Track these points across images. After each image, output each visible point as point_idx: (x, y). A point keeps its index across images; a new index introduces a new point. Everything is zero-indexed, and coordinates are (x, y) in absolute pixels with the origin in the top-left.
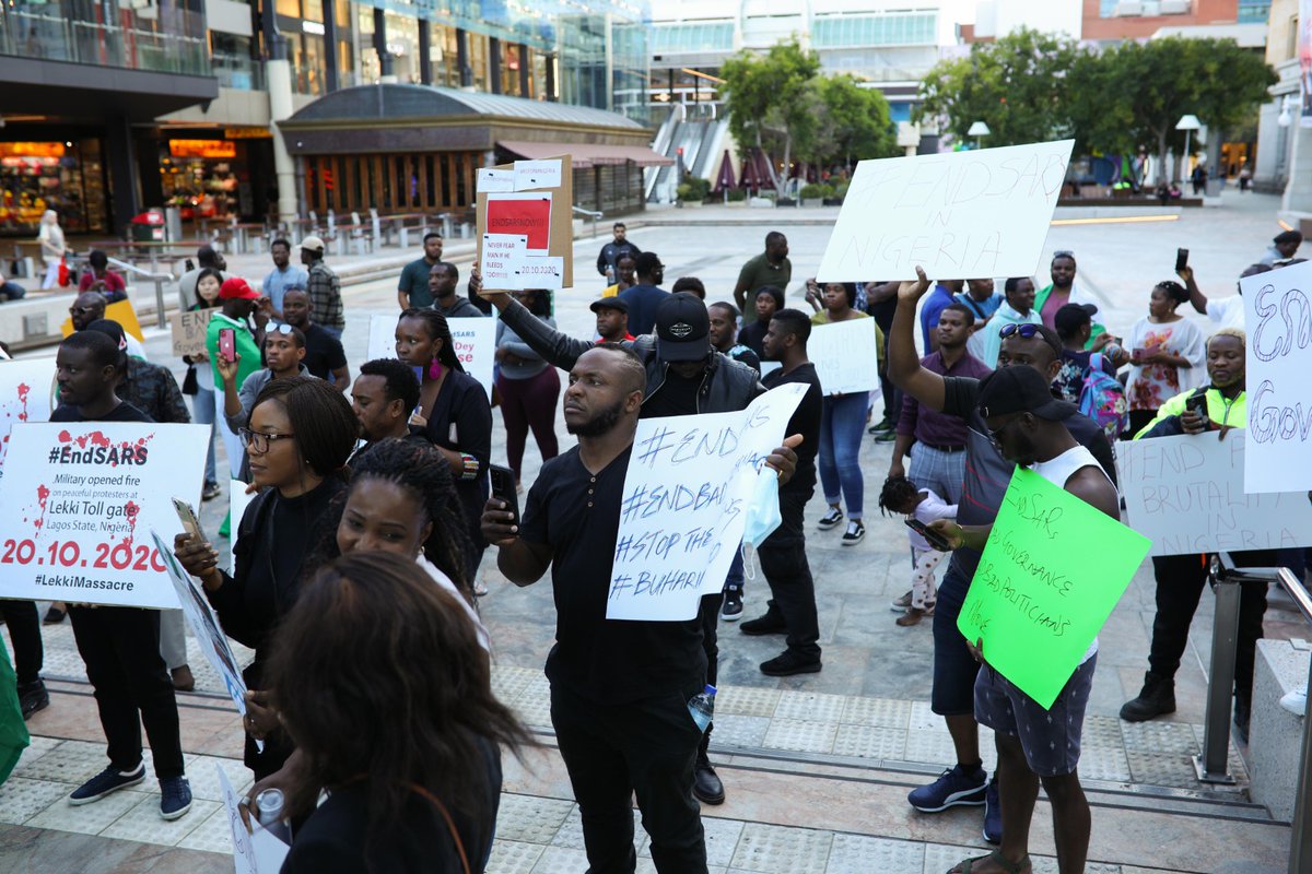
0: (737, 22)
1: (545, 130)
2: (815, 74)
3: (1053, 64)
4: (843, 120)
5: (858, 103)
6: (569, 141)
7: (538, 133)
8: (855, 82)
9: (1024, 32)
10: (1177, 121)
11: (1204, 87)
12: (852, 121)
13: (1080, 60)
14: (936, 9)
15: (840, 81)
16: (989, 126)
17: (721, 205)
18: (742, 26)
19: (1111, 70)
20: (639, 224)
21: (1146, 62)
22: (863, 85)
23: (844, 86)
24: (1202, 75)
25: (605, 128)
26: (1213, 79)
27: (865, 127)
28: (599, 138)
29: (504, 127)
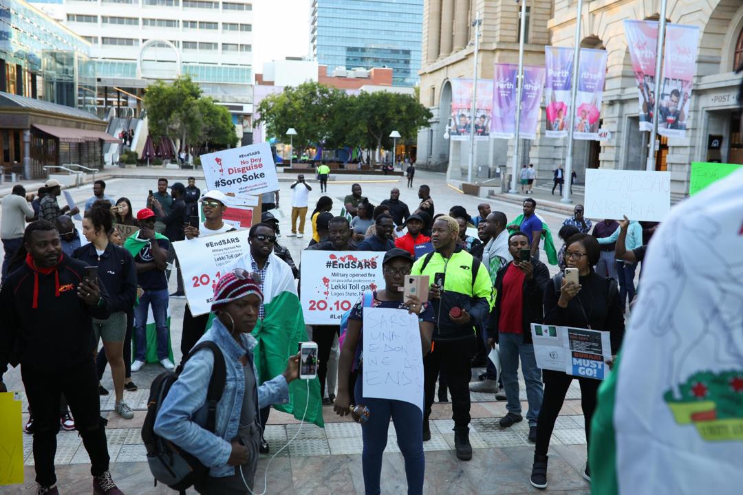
0: (138, 63)
1: (57, 119)
2: (200, 96)
3: (327, 100)
4: (208, 122)
5: (216, 113)
6: (67, 126)
7: (53, 120)
8: (213, 102)
9: (312, 83)
10: (390, 133)
11: (400, 117)
12: (213, 123)
13: (340, 100)
14: (250, 65)
15: (206, 100)
16: (297, 130)
17: (145, 167)
18: (141, 65)
19: (355, 106)
20: (109, 177)
21: (372, 103)
22: (218, 104)
23: (208, 104)
24: (399, 112)
25: (85, 120)
26: (404, 114)
27: (220, 126)
28: (83, 125)
29: (35, 116)
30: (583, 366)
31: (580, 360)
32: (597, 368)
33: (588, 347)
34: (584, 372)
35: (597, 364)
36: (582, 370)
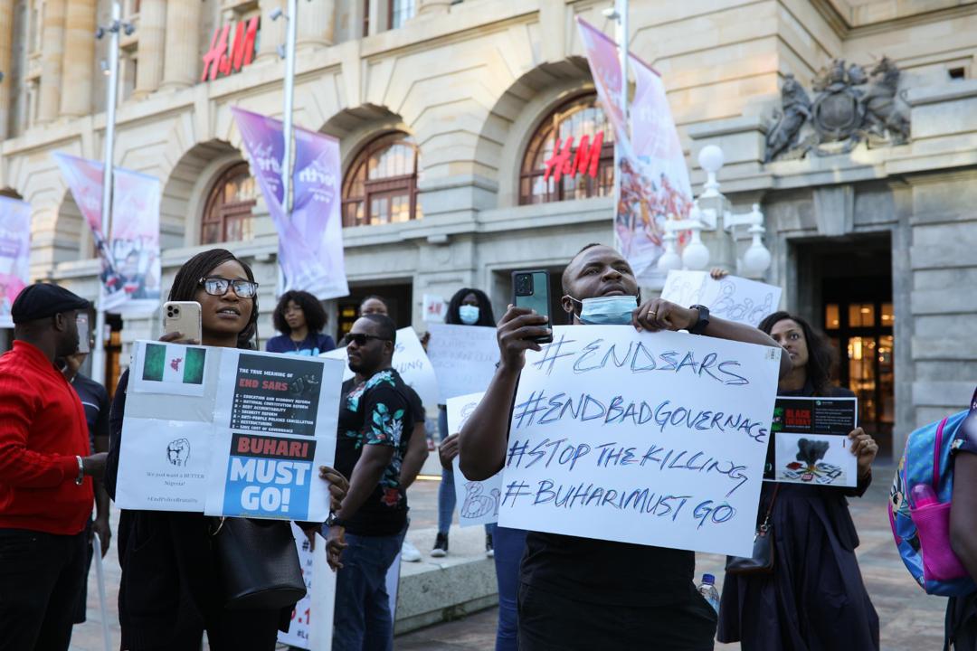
30: (256, 483)
31: (251, 462)
32: (292, 485)
33: (280, 415)
34: (256, 500)
35: (294, 472)
36: (252, 495)
